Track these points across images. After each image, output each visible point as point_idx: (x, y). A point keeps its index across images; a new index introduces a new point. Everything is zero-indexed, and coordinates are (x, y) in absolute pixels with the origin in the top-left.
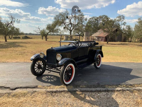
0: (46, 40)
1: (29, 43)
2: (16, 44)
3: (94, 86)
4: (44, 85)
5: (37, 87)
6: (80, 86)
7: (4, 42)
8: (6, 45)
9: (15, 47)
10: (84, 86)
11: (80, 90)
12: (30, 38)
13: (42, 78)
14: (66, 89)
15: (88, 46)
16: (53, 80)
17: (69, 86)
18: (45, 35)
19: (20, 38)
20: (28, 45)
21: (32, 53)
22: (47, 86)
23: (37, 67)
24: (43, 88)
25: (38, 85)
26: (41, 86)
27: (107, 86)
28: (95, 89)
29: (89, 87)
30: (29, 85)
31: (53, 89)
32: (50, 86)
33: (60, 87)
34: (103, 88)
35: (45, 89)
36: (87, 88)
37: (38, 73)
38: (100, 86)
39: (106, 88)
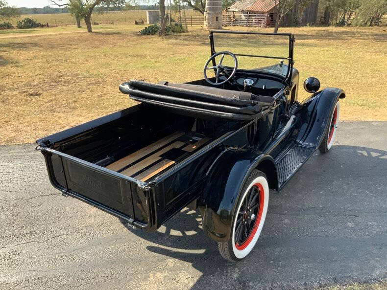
0: (90, 30)
1: (35, 45)
12: (42, 26)
18: (83, 15)
19: (13, 28)
20: (27, 52)
21: (26, 92)
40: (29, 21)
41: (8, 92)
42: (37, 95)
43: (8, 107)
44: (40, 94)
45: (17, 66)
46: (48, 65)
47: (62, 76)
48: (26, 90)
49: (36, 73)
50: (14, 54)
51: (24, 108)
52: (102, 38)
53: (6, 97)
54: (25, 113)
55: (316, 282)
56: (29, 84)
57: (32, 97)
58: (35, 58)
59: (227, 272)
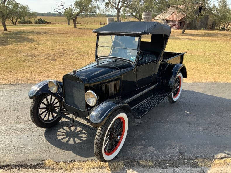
0: (75, 27)
1: (45, 33)
2: (23, 36)
3: (171, 160)
4: (58, 161)
5: (43, 164)
6: (142, 162)
7: (2, 31)
9: (20, 41)
10: (149, 163)
12: (48, 23)
13: (58, 133)
17: (116, 163)
18: (72, 18)
19: (32, 23)
20: (43, 37)
21: (48, 58)
22: (65, 163)
23: (45, 110)
24: (55, 169)
25: (46, 160)
26: (53, 162)
27: (202, 162)
28: (175, 170)
29: (160, 163)
30: (26, 159)
31: (79, 170)
32: (73, 162)
33: (95, 164)
34: (193, 169)
35: (60, 171)
36: (155, 167)
37: (48, 120)
38: (186, 160)
39: (199, 168)
40: (41, 20)
41: (38, 58)
42: (54, 60)
43: (40, 65)
44: (56, 60)
46: (55, 45)
47: (65, 51)
48: (47, 57)
49: (51, 49)
50: (35, 37)
51: (48, 66)
52: (83, 31)
53: (37, 60)
54: (50, 69)
56: (48, 54)
57: (51, 61)
58: (48, 40)
59: (173, 148)
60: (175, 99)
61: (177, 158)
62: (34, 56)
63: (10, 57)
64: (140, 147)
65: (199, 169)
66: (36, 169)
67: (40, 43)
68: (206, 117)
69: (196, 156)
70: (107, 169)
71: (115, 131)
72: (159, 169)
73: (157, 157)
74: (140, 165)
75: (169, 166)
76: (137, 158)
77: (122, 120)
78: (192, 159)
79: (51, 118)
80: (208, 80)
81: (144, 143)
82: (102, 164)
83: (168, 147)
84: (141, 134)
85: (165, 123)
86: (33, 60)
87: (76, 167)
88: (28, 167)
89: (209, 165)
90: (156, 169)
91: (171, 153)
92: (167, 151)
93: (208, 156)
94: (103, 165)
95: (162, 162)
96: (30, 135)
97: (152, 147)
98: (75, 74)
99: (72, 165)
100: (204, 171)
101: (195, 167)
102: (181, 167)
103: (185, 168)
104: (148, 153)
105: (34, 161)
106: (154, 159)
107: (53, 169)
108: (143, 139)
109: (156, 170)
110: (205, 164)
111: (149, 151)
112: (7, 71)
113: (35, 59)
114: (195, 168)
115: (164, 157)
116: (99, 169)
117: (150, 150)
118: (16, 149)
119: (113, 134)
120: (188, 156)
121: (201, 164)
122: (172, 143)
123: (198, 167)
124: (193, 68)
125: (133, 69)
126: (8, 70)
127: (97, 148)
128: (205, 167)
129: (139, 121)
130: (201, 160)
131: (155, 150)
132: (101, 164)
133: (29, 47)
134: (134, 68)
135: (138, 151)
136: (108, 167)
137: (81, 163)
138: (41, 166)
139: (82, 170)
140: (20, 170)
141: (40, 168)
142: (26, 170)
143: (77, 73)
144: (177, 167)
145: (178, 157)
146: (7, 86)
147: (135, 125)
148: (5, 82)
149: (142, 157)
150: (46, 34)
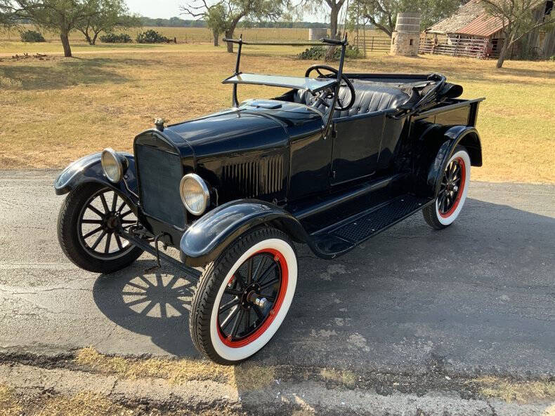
0: (230, 50)
1: (159, 62)
2: (104, 69)
3: (406, 374)
4: (110, 352)
5: (71, 357)
6: (324, 373)
7: (61, 57)
8: (61, 72)
9: (95, 80)
10: (344, 377)
11: (317, 406)
12: (169, 41)
13: (127, 288)
14: (230, 392)
15: (394, 106)
16: (178, 306)
17: (254, 370)
18: (223, 29)
19: (131, 41)
20: (150, 71)
21: (150, 117)
22: (125, 358)
23: (99, 226)
24: (100, 372)
25: (82, 348)
26: (96, 355)
27: (493, 387)
28: (412, 401)
29: (375, 380)
30: (35, 342)
31: (158, 381)
32: (147, 359)
33: (202, 368)
34: (465, 402)
35: (110, 377)
36: (359, 387)
37: (106, 254)
38: (447, 378)
39: (481, 402)
40: (153, 34)
41: (127, 116)
43: (128, 133)
45: (137, 86)
46: (175, 88)
47: (194, 102)
49: (162, 97)
50: (132, 71)
53: (125, 121)
55: (545, 372)
56: (152, 108)
58: (159, 78)
59: (416, 343)
60: (445, 221)
61: (423, 370)
62: (119, 111)
63: (64, 111)
64: (326, 334)
65: (482, 404)
66: (53, 367)
67: (140, 83)
68: (526, 270)
69: (477, 367)
70: (229, 382)
71: (257, 287)
72: (368, 396)
73: (368, 362)
74: (319, 380)
75: (398, 388)
76: (313, 361)
77: (277, 259)
78: (467, 377)
79: (114, 247)
80: (547, 181)
81: (341, 324)
82: (219, 368)
83: (405, 338)
84: (338, 301)
85: (407, 278)
86: (116, 120)
87: (152, 370)
88: (35, 363)
89: (511, 396)
90: (360, 393)
91: (408, 356)
92: (399, 348)
93: (511, 370)
94: (220, 373)
95: (380, 377)
96: (58, 287)
97: (360, 336)
98: (162, 131)
99: (144, 365)
100: (496, 409)
101: (470, 396)
102: (432, 395)
103: (443, 399)
104: (345, 350)
105: (53, 348)
106: (358, 367)
107: (94, 372)
108: (342, 315)
109: (361, 396)
110: (501, 392)
111: (350, 347)
112: (49, 143)
113: (119, 120)
114: (471, 400)
115: (388, 364)
116: (209, 381)
117: (353, 344)
118: (16, 316)
119: (248, 291)
120: (455, 365)
121: (489, 391)
122: (416, 331)
123: (480, 399)
124: (512, 149)
125: (323, 127)
126: (52, 140)
127: (195, 323)
128: (502, 400)
129: (339, 270)
130: (492, 380)
131: (367, 343)
132: (217, 369)
133: (111, 93)
134: (326, 127)
135: (319, 344)
136: (233, 379)
137: (165, 364)
138: (66, 361)
139: (165, 381)
140: (15, 368)
141: (63, 367)
142: (28, 368)
143: (166, 129)
144: (420, 394)
145: (428, 368)
146: (35, 172)
147: (328, 278)
148: (39, 166)
149: (327, 360)
150: (158, 66)
